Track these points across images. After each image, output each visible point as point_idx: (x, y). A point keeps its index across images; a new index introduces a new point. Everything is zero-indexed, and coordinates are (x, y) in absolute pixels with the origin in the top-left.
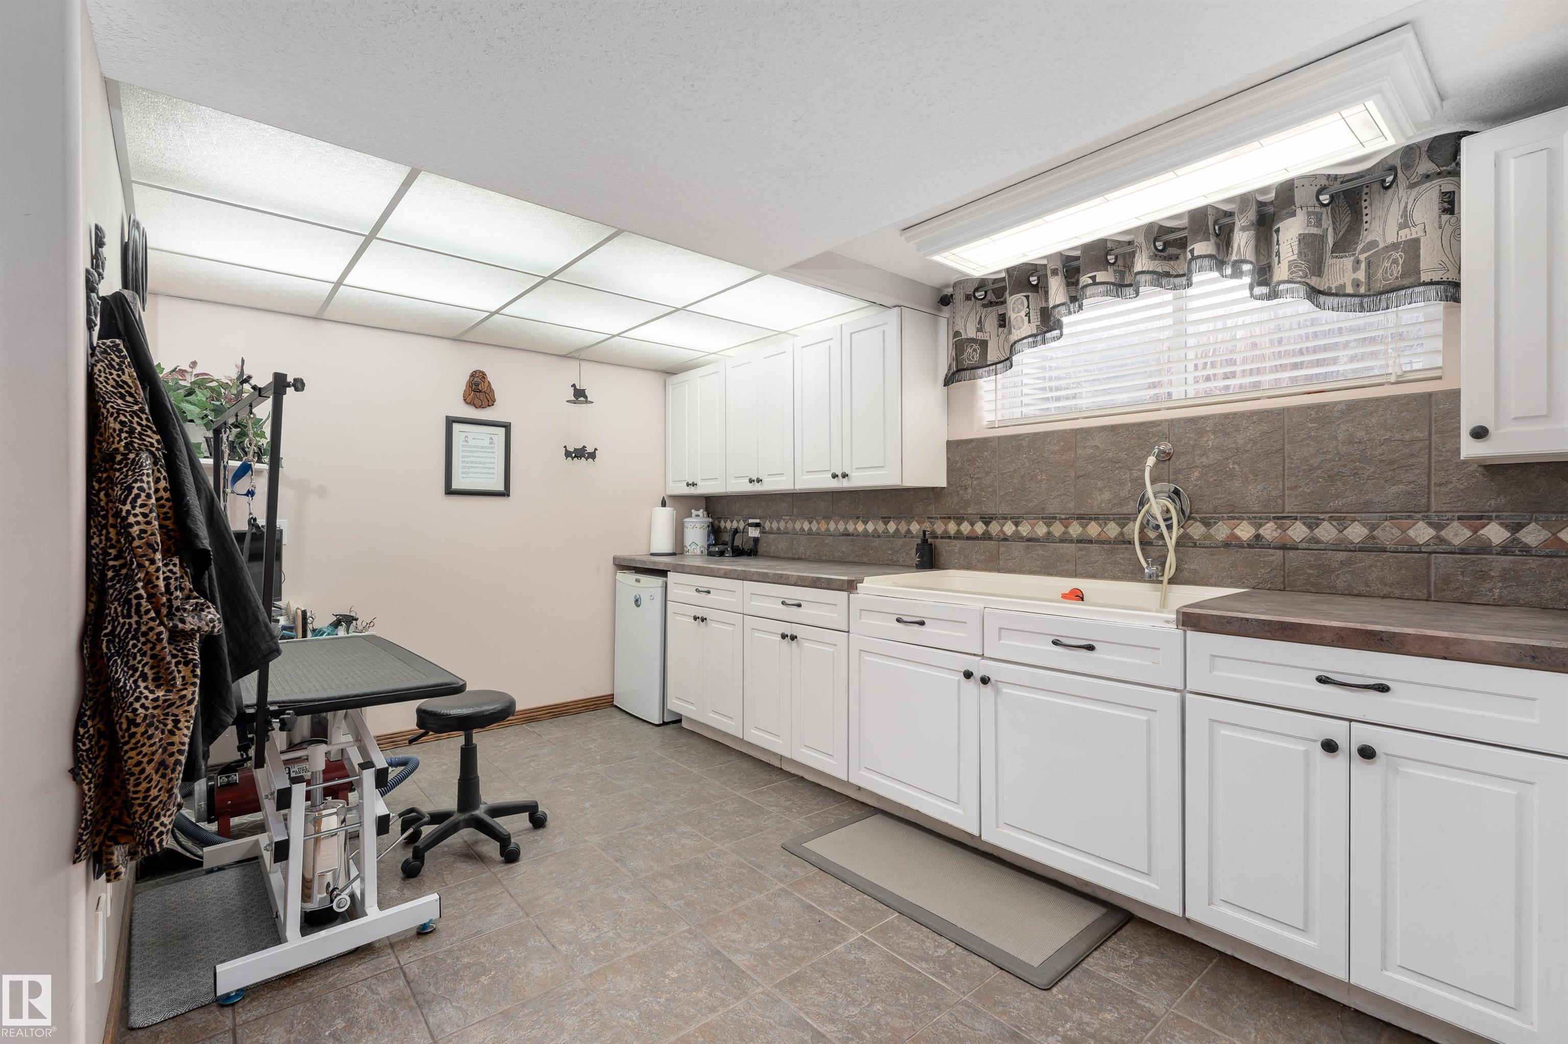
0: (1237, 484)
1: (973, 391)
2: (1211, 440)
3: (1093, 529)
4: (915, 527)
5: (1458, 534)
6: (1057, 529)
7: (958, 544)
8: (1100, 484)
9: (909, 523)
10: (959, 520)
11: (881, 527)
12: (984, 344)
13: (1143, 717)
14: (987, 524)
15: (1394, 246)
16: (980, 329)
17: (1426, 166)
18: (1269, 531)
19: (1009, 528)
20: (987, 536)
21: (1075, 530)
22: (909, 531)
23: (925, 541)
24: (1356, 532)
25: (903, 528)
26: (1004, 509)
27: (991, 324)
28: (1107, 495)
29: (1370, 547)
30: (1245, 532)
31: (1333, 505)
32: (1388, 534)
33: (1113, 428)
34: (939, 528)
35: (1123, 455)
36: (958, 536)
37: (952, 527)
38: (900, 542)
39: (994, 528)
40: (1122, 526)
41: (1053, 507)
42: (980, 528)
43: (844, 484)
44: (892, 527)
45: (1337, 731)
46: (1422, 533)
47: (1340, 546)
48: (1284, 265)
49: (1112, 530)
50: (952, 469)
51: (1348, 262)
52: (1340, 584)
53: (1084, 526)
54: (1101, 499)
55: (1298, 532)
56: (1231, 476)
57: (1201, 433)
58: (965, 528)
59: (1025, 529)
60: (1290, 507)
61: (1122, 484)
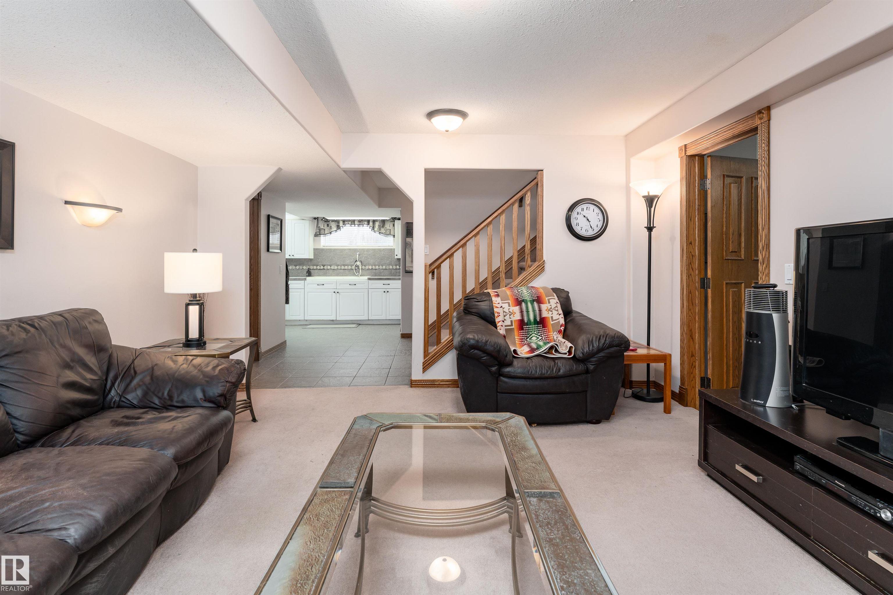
0: (369, 260)
1: (320, 239)
2: (366, 253)
3: (346, 267)
4: (304, 267)
5: (394, 267)
6: (339, 267)
7: (317, 271)
8: (347, 259)
9: (303, 266)
10: (317, 266)
11: (294, 267)
12: (325, 230)
13: (363, 293)
14: (324, 266)
15: (388, 229)
16: (324, 227)
17: (392, 220)
18: (374, 267)
19: (329, 267)
20: (324, 269)
21: (343, 267)
22: (303, 268)
23: (308, 270)
24: (384, 267)
25: (301, 267)
26: (328, 263)
27: (326, 225)
28: (349, 261)
29: (386, 269)
30: (370, 267)
31: (381, 263)
32: (387, 267)
33: (350, 249)
34: (311, 267)
35: (352, 254)
36: (316, 269)
37: (315, 267)
38: (300, 271)
39: (325, 267)
40: (352, 267)
41: (338, 263)
42: (322, 267)
43: (293, 257)
44: (298, 267)
45: (385, 290)
46: (391, 267)
47: (382, 269)
48: (376, 228)
49: (350, 267)
50: (315, 255)
51: (383, 229)
52: (382, 275)
53: (345, 267)
54: (348, 262)
55: (377, 267)
56: (369, 259)
57: (364, 251)
58: (318, 267)
59: (332, 267)
60: (376, 264)
61: (351, 259)
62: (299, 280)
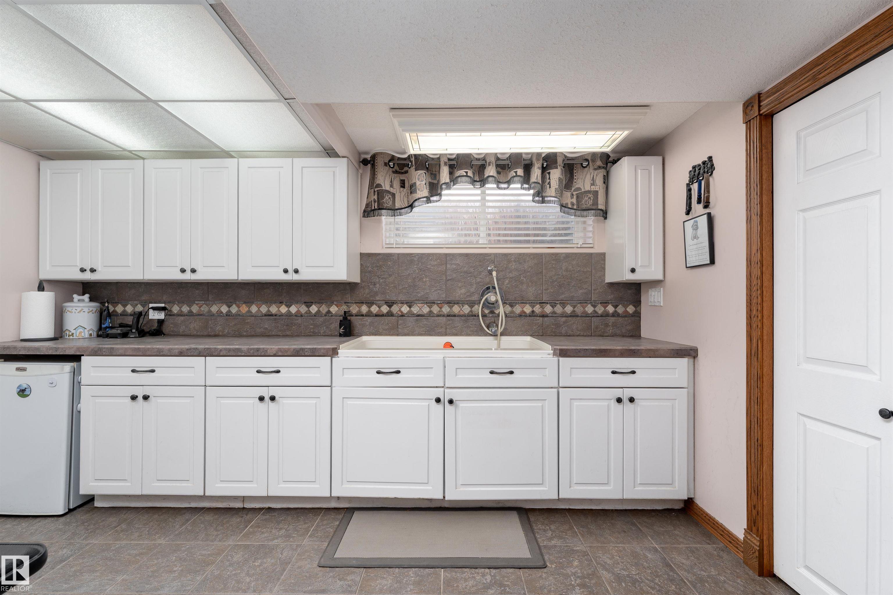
0: (525, 287)
1: (380, 222)
2: (513, 266)
3: (456, 309)
4: (334, 309)
5: (600, 309)
6: (435, 309)
7: (369, 320)
8: (460, 285)
9: (330, 306)
10: (370, 304)
11: (303, 309)
12: (393, 195)
13: (539, 404)
14: (390, 306)
15: (589, 192)
16: (391, 186)
17: (599, 163)
18: (537, 309)
19: (405, 309)
20: (390, 314)
21: (446, 309)
22: (329, 312)
23: (345, 318)
24: (569, 309)
25: (324, 309)
26: (402, 297)
27: (397, 184)
28: (463, 291)
29: (574, 315)
30: (528, 309)
31: (562, 297)
32: (579, 310)
33: (467, 255)
34: (354, 309)
35: (472, 270)
36: (369, 314)
37: (364, 309)
38: (321, 319)
39: (395, 309)
40: (471, 307)
41: (433, 297)
42: (385, 309)
44: (314, 309)
45: (619, 393)
46: (589, 309)
47: (564, 315)
48: (553, 189)
49: (466, 309)
50: (363, 271)
51: (569, 194)
52: (563, 332)
53: (451, 307)
54: (460, 293)
55: (548, 309)
56: (522, 283)
57: (509, 261)
58: (374, 309)
59: (415, 309)
60: (545, 298)
61: (471, 285)
62: (313, 353)
